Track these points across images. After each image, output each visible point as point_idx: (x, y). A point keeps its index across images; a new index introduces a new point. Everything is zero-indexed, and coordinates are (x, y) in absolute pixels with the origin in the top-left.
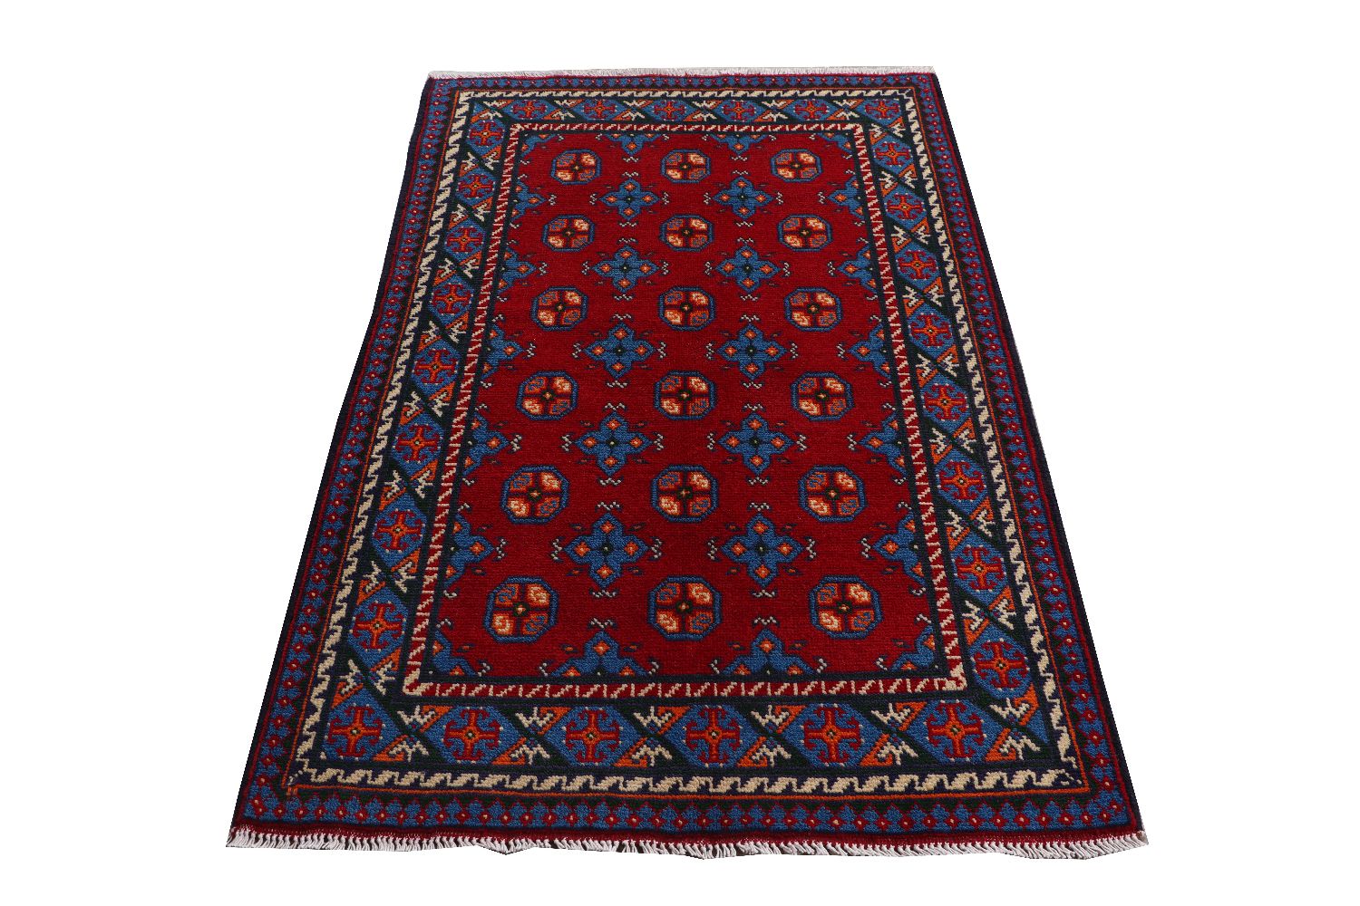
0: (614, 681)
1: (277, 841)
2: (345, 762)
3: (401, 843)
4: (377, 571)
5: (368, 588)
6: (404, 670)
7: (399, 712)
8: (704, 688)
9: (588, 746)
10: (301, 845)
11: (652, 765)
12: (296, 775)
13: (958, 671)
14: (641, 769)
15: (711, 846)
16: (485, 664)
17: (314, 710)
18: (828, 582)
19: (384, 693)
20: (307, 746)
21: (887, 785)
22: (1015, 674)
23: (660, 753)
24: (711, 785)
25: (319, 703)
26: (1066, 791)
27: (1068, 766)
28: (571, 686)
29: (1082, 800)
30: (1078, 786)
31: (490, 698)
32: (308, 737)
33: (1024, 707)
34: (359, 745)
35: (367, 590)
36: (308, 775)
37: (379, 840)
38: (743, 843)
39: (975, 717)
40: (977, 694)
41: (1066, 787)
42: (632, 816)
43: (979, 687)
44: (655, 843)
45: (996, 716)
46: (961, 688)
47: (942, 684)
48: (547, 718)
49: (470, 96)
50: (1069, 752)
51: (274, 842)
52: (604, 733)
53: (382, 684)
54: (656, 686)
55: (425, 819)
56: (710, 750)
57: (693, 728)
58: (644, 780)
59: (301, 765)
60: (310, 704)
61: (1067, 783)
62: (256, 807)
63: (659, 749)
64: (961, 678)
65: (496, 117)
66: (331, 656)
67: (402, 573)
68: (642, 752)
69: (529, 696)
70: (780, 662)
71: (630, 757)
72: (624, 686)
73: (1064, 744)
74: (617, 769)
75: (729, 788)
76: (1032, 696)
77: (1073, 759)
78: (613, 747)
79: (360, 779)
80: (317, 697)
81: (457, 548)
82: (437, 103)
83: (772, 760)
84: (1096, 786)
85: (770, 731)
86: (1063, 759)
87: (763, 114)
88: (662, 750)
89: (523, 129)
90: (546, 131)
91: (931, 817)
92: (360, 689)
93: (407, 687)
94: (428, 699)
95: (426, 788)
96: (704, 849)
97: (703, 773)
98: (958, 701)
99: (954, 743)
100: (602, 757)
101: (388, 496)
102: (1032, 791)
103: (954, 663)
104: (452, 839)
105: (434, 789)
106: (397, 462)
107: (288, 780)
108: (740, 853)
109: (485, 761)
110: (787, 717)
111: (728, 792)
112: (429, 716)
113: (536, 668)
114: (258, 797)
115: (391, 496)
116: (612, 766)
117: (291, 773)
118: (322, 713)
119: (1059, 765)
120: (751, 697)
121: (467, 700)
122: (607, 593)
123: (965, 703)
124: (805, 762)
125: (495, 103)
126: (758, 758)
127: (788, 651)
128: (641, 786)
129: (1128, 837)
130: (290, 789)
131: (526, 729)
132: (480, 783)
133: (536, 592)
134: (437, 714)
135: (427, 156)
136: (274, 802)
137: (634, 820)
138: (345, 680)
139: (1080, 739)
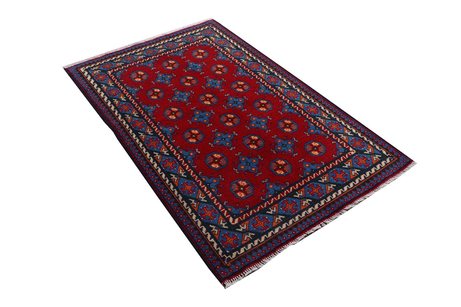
0: (282, 192)
1: (237, 278)
2: (235, 249)
3: (269, 258)
4: (193, 201)
5: (195, 206)
6: (227, 220)
7: (237, 229)
8: (303, 182)
9: (291, 209)
10: (246, 275)
11: (309, 204)
12: (226, 260)
13: (351, 149)
14: (308, 207)
15: (339, 213)
16: (246, 206)
17: (213, 243)
18: (306, 145)
19: (228, 228)
20: (221, 252)
21: (360, 180)
22: (362, 144)
23: (308, 201)
24: (326, 201)
25: (212, 240)
26: (393, 161)
27: (389, 156)
28: (273, 199)
29: (398, 161)
30: (395, 159)
31: (256, 213)
32: (219, 250)
33: (370, 149)
34: (235, 243)
35: (195, 207)
36: (229, 259)
37: (263, 260)
38: (345, 208)
39: (363, 157)
40: (359, 152)
41: (393, 160)
42: (316, 217)
43: (358, 150)
44: (327, 220)
45: (367, 154)
46: (355, 152)
47: (350, 153)
48: (275, 209)
49: (84, 69)
50: (387, 153)
51: (237, 279)
52: (291, 204)
53: (224, 226)
54: (292, 187)
55: (270, 248)
56: (318, 194)
57: (310, 191)
58: (311, 208)
59: (224, 257)
60: (210, 242)
61: (392, 159)
62: (224, 274)
63: (307, 200)
64: (353, 150)
65: (99, 72)
66: (203, 228)
67: (201, 198)
68: (304, 203)
69: (265, 207)
70: (314, 167)
71: (303, 206)
72: (285, 191)
73: (384, 152)
74: (302, 210)
75: (330, 199)
76: (369, 147)
77: (389, 154)
78: (297, 206)
79: (244, 250)
80: (210, 239)
81: (209, 184)
82: (75, 75)
83: (333, 188)
84: (397, 157)
85: (326, 183)
86: (387, 155)
87: (178, 44)
88: (308, 200)
89: (112, 72)
90: (119, 70)
91: (375, 181)
92: (220, 231)
93: (232, 223)
94: (240, 222)
95: (263, 242)
96: (338, 214)
97: (322, 199)
98: (357, 155)
99: (364, 164)
100: (296, 210)
101: (176, 181)
102: (388, 165)
103: (349, 148)
104: (282, 248)
105: (264, 241)
106: (169, 172)
107: (225, 263)
108: (347, 210)
109: (270, 227)
110: (327, 178)
111: (331, 200)
112: (245, 226)
113: (260, 199)
114: (221, 271)
115: (177, 181)
116: (301, 210)
117: (224, 261)
118: (216, 242)
119: (387, 157)
120: (315, 178)
121: (251, 217)
122: (259, 174)
123: (359, 154)
124: (340, 185)
125: (94, 68)
126: (329, 190)
127: (313, 164)
128: (312, 210)
129: (412, 163)
130: (228, 264)
131: (272, 214)
132: (275, 232)
133: (241, 183)
134: (247, 224)
135: (89, 90)
136: (227, 270)
137: (318, 218)
138: (214, 231)
139: (386, 150)
